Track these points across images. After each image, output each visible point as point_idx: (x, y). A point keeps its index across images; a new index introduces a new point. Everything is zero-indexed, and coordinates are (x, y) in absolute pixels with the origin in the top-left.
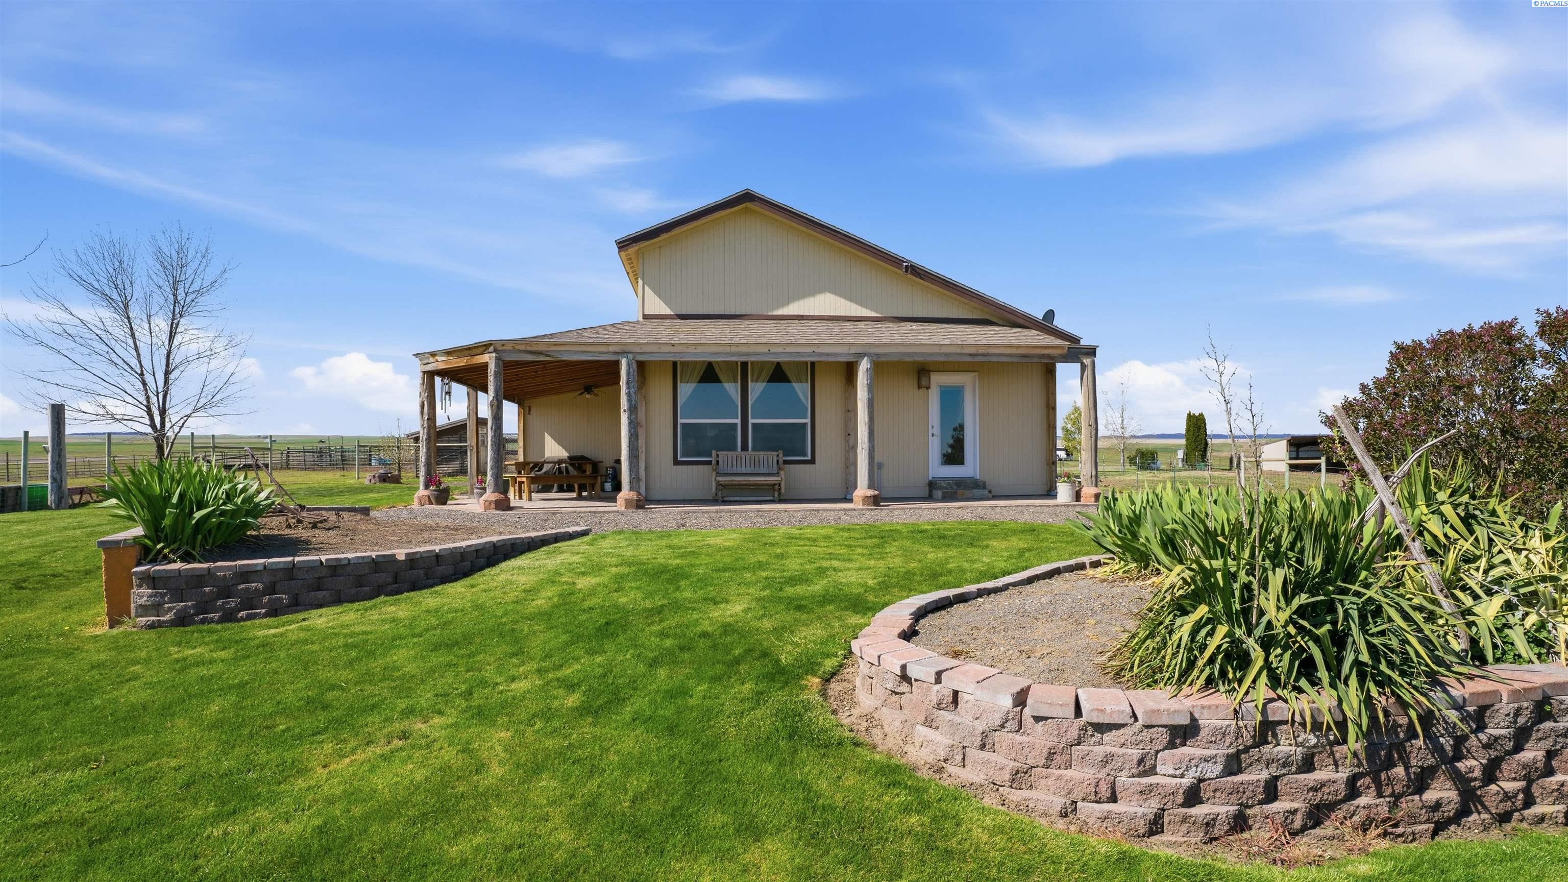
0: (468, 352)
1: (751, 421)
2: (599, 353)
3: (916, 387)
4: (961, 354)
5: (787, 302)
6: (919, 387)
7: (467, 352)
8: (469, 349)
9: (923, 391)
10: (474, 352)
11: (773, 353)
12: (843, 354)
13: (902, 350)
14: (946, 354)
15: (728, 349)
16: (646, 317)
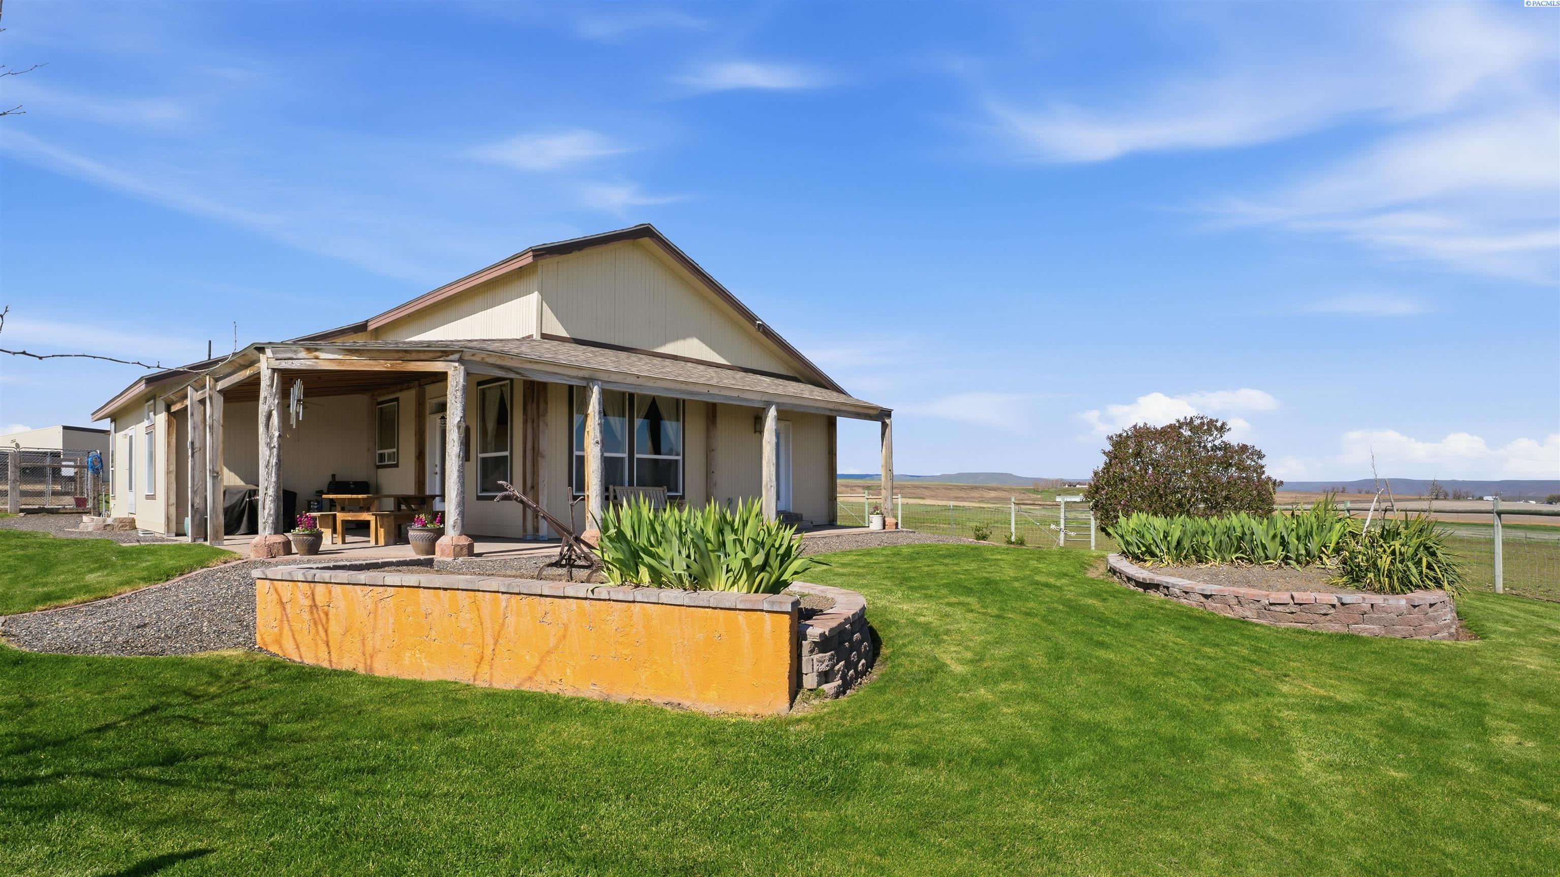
0: (401, 355)
1: (637, 456)
2: (568, 376)
3: (753, 431)
4: (825, 409)
5: (665, 342)
6: (755, 432)
7: (396, 356)
8: (406, 351)
9: (757, 434)
10: (408, 357)
11: (711, 394)
12: (756, 400)
13: (795, 401)
14: (817, 408)
15: (683, 387)
16: (544, 336)
